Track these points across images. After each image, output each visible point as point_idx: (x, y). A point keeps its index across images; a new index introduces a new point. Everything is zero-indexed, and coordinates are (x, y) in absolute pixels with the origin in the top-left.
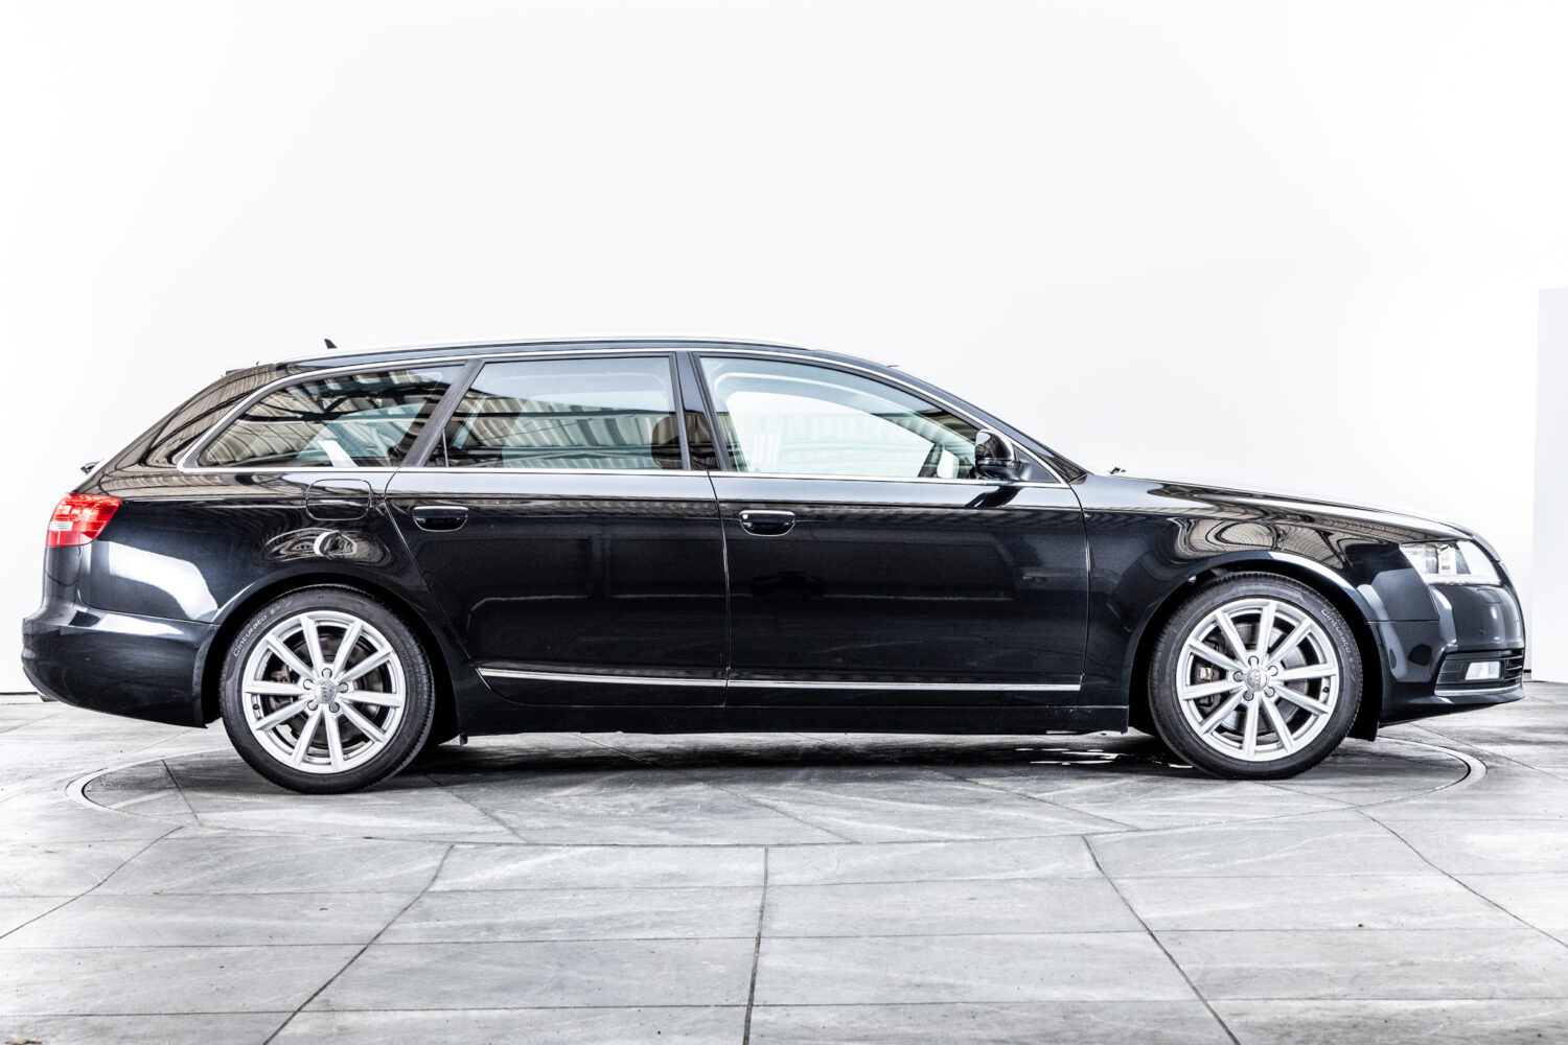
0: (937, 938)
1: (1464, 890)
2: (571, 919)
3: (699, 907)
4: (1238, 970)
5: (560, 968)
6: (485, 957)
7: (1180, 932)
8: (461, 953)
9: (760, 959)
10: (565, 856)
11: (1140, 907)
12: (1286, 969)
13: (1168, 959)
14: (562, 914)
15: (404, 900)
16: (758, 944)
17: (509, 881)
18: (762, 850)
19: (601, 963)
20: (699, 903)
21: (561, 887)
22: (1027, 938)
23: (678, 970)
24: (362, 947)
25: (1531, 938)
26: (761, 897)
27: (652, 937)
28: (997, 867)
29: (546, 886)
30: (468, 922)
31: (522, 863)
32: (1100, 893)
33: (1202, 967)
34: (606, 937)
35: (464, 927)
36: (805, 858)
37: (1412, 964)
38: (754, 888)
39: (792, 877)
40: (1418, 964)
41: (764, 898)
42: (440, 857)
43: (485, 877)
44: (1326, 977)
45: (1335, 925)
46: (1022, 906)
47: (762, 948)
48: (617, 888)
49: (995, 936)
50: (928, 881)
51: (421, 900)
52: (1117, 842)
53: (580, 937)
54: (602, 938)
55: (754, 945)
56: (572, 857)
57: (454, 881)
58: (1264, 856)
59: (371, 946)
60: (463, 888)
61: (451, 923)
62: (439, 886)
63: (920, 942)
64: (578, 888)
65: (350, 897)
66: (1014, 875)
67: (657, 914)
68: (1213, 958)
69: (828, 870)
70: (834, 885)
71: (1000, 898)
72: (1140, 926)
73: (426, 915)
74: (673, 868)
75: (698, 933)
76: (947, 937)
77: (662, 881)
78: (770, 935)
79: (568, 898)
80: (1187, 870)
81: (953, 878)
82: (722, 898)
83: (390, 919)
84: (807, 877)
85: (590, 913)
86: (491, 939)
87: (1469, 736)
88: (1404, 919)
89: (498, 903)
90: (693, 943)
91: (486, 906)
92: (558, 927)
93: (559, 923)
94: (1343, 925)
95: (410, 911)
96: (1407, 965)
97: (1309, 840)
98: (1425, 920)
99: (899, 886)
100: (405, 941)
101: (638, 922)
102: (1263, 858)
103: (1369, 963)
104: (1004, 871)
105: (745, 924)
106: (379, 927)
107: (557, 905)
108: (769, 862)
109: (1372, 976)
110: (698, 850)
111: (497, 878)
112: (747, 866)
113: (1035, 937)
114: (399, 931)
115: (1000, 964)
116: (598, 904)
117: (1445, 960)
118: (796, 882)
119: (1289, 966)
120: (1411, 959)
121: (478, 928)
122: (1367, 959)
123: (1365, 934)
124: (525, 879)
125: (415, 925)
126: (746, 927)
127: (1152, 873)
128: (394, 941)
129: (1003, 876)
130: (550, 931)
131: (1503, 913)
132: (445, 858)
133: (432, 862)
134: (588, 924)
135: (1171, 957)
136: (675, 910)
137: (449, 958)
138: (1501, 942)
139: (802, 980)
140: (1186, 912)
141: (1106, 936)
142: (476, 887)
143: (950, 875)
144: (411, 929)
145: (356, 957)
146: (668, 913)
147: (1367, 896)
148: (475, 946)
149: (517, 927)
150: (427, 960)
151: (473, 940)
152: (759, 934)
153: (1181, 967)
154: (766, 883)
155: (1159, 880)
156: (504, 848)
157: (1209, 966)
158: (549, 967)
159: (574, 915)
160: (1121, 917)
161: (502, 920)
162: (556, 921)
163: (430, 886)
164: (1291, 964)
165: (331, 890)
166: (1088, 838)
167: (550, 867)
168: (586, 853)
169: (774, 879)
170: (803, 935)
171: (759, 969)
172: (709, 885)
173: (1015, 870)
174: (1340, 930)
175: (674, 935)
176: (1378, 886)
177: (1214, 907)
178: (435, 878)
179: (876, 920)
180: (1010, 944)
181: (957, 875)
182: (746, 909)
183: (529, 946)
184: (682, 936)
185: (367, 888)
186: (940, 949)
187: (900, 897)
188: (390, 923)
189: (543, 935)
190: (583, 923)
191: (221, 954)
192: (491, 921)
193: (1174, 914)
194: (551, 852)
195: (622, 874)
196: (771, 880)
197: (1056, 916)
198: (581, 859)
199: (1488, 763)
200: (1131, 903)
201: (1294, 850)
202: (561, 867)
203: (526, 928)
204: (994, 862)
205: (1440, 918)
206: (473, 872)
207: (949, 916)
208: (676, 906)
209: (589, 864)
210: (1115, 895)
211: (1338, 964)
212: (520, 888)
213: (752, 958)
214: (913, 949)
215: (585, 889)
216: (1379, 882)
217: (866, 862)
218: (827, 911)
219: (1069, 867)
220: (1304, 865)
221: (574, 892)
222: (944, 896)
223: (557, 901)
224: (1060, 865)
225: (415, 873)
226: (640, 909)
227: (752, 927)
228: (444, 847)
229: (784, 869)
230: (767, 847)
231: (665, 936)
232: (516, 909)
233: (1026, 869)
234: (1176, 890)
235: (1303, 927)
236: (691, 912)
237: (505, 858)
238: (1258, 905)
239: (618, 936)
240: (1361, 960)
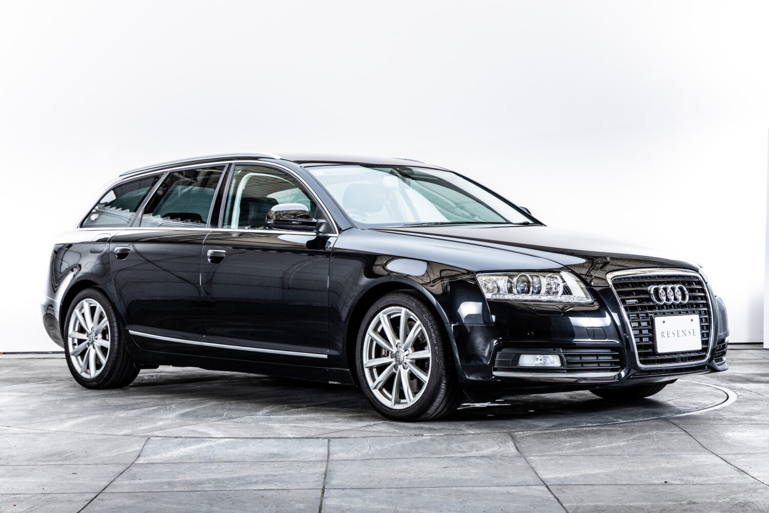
0: (425, 489)
1: (725, 463)
2: (216, 479)
3: (290, 472)
4: (596, 507)
5: (209, 506)
6: (167, 500)
7: (563, 485)
8: (154, 498)
9: (324, 501)
10: (213, 444)
11: (541, 472)
12: (624, 506)
13: (556, 501)
14: (211, 476)
15: (121, 469)
16: (323, 492)
17: (181, 458)
18: (326, 441)
19: (233, 503)
20: (290, 470)
21: (211, 462)
22: (476, 489)
23: (277, 507)
24: (96, 494)
25: (762, 489)
26: (325, 466)
27: (263, 488)
28: (460, 450)
29: (202, 461)
30: (158, 480)
31: (189, 448)
32: (518, 464)
33: (575, 505)
34: (236, 489)
35: (156, 483)
36: (351, 445)
37: (694, 503)
38: (321, 461)
39: (342, 456)
40: (698, 503)
41: (327, 467)
42: (142, 444)
43: (168, 455)
44: (646, 510)
45: (651, 482)
46: (474, 471)
47: (325, 495)
48: (243, 462)
49: (458, 488)
50: (421, 458)
51: (130, 468)
52: (528, 436)
53: (222, 489)
54: (234, 489)
55: (321, 493)
56: (218, 444)
57: (150, 458)
58: (612, 444)
59: (101, 494)
60: (155, 462)
61: (147, 481)
62: (141, 460)
63: (415, 491)
64: (220, 462)
65: (90, 466)
66: (470, 454)
67: (266, 476)
68: (582, 500)
69: (364, 451)
70: (365, 460)
71: (462, 467)
72: (541, 483)
73: (134, 477)
74: (275, 450)
75: (289, 486)
76: (431, 489)
77: (270, 458)
78: (331, 487)
79: (214, 467)
80: (568, 452)
81: (435, 456)
82: (303, 467)
83: (112, 479)
84: (352, 455)
85: (227, 476)
86: (170, 490)
87: (727, 378)
88: (690, 478)
89: (175, 470)
90: (286, 491)
91: (168, 472)
92: (209, 483)
93: (209, 481)
94: (656, 482)
95: (124, 475)
96: (691, 504)
97: (637, 435)
98: (702, 479)
99: (404, 460)
100: (121, 491)
101: (255, 480)
102: (611, 445)
103: (670, 503)
104: (464, 452)
105: (316, 481)
106: (106, 483)
107: (208, 471)
108: (330, 447)
110: (290, 440)
111: (175, 456)
112: (317, 450)
113: (481, 488)
114: (117, 485)
115: (461, 503)
116: (232, 470)
117: (713, 501)
118: (345, 458)
120: (694, 500)
121: (163, 484)
122: (669, 501)
123: (668, 487)
124: (190, 457)
125: (127, 482)
126: (316, 483)
127: (548, 453)
128: (114, 491)
129: (463, 455)
130: (204, 486)
131: (746, 476)
132: (144, 445)
133: (137, 448)
134: (226, 481)
135: (558, 499)
136: (276, 473)
137: (146, 501)
138: (745, 491)
140: (567, 475)
141: (521, 488)
142: (163, 461)
143: (433, 454)
144: (124, 484)
145: (92, 500)
146: (272, 475)
147: (669, 466)
148: (161, 494)
149: (186, 483)
150: (132, 501)
151: (159, 490)
152: (324, 487)
153: (564, 505)
155: (552, 457)
156: (179, 439)
157: (580, 504)
158: (204, 505)
159: (219, 476)
160: (529, 477)
161: (177, 479)
162: (208, 480)
163: (136, 460)
164: (626, 503)
165: (79, 463)
166: (512, 434)
167: (205, 450)
168: (226, 442)
169: (333, 457)
170: (349, 487)
171: (323, 506)
172: (295, 460)
173: (470, 452)
174: (655, 484)
175: (275, 488)
176: (676, 460)
177: (583, 472)
178: (139, 456)
179: (391, 479)
180: (467, 492)
181: (437, 455)
182: (317, 473)
183: (192, 494)
184: (279, 488)
185: (99, 462)
186: (427, 495)
187: (405, 466)
188: (112, 482)
189: (199, 488)
190: (223, 481)
191: (15, 498)
192: (171, 480)
193: (561, 476)
194: (205, 441)
195: (246, 453)
196: (331, 457)
197: (493, 477)
198: (223, 445)
199: (739, 393)
200: (536, 469)
201: (628, 441)
202: (211, 450)
203: (191, 484)
204: (458, 447)
205: (711, 478)
206: (161, 453)
207: (432, 477)
208: (277, 471)
209: (227, 448)
210: (527, 465)
211: (653, 503)
212: (187, 461)
213: (319, 500)
214: (411, 495)
215: (225, 462)
216: (676, 458)
217: (386, 447)
218: (363, 474)
219: (501, 449)
220: (634, 449)
221: (218, 464)
222: (430, 466)
223: (209, 469)
224: (496, 448)
225: (127, 453)
226: (256, 473)
227: (320, 483)
228: (144, 439)
229: (339, 452)
230: (329, 439)
231: (270, 488)
232: (185, 473)
233: (477, 451)
234: (561, 462)
235: (633, 483)
236: (285, 474)
237: (180, 444)
238: (608, 471)
239: (243, 488)
240: (666, 501)
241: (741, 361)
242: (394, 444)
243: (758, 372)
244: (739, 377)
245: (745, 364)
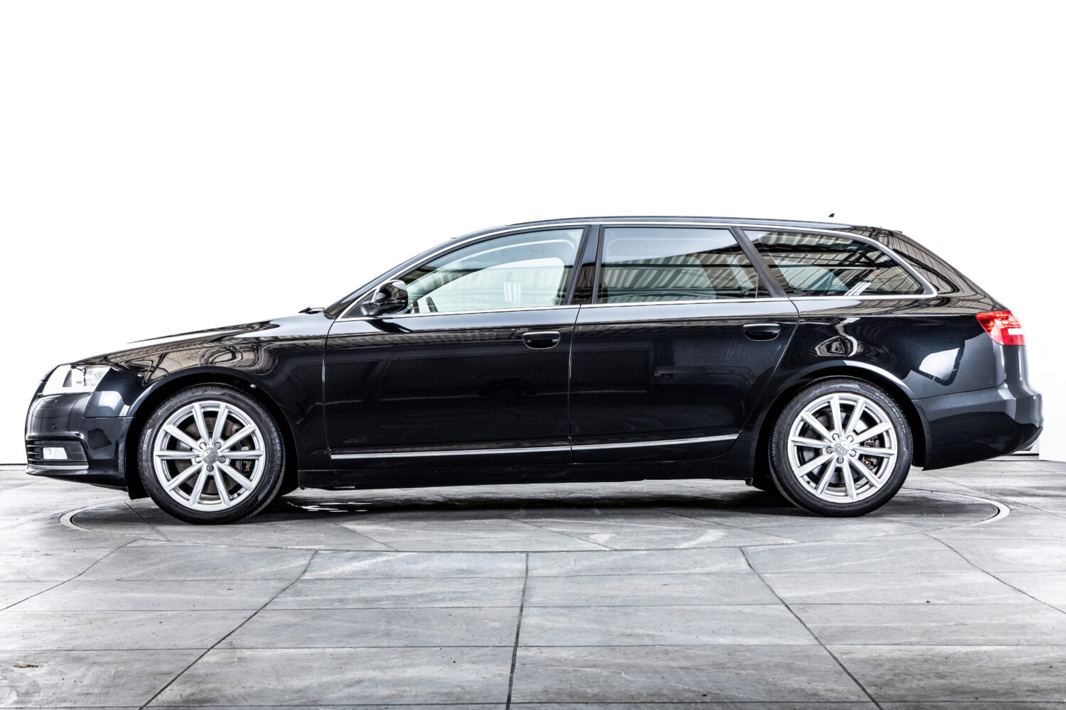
0: (642, 608)
1: (997, 582)
2: (395, 596)
3: (481, 589)
4: (845, 627)
5: (388, 624)
6: (338, 617)
7: (806, 605)
8: (323, 615)
9: (523, 620)
10: (392, 558)
11: (779, 590)
12: (878, 627)
13: (798, 621)
14: (389, 593)
15: (284, 585)
16: (521, 611)
17: (354, 573)
18: (524, 555)
19: (416, 621)
20: (482, 587)
21: (388, 577)
22: (701, 608)
23: (468, 625)
24: (256, 611)
25: (1044, 609)
26: (523, 583)
27: (450, 606)
28: (682, 566)
29: (379, 577)
30: (326, 597)
31: (363, 562)
32: (751, 582)
33: (821, 625)
34: (419, 606)
35: (325, 600)
36: (553, 560)
37: (963, 624)
38: (519, 578)
39: (544, 572)
40: (967, 625)
41: (525, 584)
42: (309, 558)
43: (339, 571)
44: (906, 632)
45: (911, 602)
46: (699, 589)
47: (524, 613)
48: (428, 578)
49: (681, 607)
50: (636, 574)
51: (295, 584)
52: (763, 552)
53: (402, 606)
54: (416, 606)
55: (519, 611)
56: (397, 558)
57: (318, 573)
58: (862, 560)
59: (261, 611)
60: (323, 578)
61: (315, 597)
62: (307, 576)
63: (630, 610)
64: (400, 578)
65: (248, 582)
66: (694, 571)
67: (453, 593)
68: (829, 620)
69: (569, 567)
70: (570, 577)
71: (684, 584)
72: (779, 601)
73: (299, 593)
74: (464, 566)
75: (481, 604)
76: (649, 607)
77: (457, 573)
78: (530, 605)
79: (393, 583)
80: (810, 569)
82: (497, 583)
83: (275, 595)
84: (554, 572)
85: (409, 592)
86: (342, 607)
88: (957, 598)
89: (347, 586)
90: (477, 609)
91: (339, 588)
92: (387, 600)
93: (387, 598)
94: (916, 601)
95: (287, 591)
96: (960, 625)
97: (892, 551)
98: (971, 599)
99: (616, 577)
100: (284, 608)
101: (441, 597)
102: (861, 562)
103: (934, 624)
104: (687, 568)
105: (513, 599)
106: (266, 600)
107: (386, 588)
108: (529, 563)
109: (935, 631)
110: (481, 554)
111: (347, 572)
112: (514, 565)
113: (708, 607)
114: (280, 602)
115: (685, 623)
116: (414, 587)
117: (987, 622)
118: (547, 575)
119: (879, 625)
120: (962, 621)
121: (333, 600)
122: (932, 622)
123: (930, 607)
124: (365, 572)
125: (291, 599)
126: (513, 601)
127: (786, 570)
128: (277, 608)
129: (686, 572)
130: (382, 603)
131: (1024, 595)
133: (303, 562)
134: (407, 599)
135: (800, 619)
136: (466, 590)
137: (314, 618)
138: (1023, 612)
139: (551, 631)
140: (811, 594)
141: (756, 607)
142: (332, 577)
143: (651, 571)
144: (288, 601)
145: (251, 618)
146: (461, 592)
147: (931, 584)
148: (331, 611)
149: (360, 600)
150: (298, 619)
151: (330, 607)
152: (522, 605)
153: (807, 625)
154: (527, 575)
155: (791, 574)
156: (351, 553)
157: (825, 625)
158: (380, 623)
159: (399, 593)
160: (765, 596)
161: (349, 596)
162: (386, 596)
163: (301, 576)
164: (881, 624)
165: (235, 578)
166: (743, 548)
167: (382, 564)
168: (406, 556)
169: (533, 573)
170: (551, 605)
171: (521, 625)
172: (489, 576)
173: (694, 568)
174: (915, 604)
175: (464, 605)
176: (940, 579)
177: (829, 590)
178: (305, 571)
179: (601, 597)
180: (692, 611)
181: (655, 571)
182: (514, 590)
183: (368, 611)
184: (470, 606)
185: (259, 577)
186: (644, 614)
187: (617, 584)
188: (273, 599)
189: (376, 605)
190: (404, 598)
191: (161, 615)
192: (342, 596)
193: (801, 594)
194: (382, 555)
195: (430, 569)
196: (530, 573)
197: (723, 595)
198: (403, 560)
199: (1012, 507)
200: (772, 587)
201: (882, 557)
202: (389, 565)
203: (366, 600)
204: (680, 563)
205: (981, 598)
206: (330, 567)
207: (650, 595)
208: (467, 588)
209: (408, 563)
210: (762, 583)
211: (913, 624)
212: (361, 577)
213: (517, 619)
214: (625, 614)
215: (405, 578)
216: (939, 576)
217: (594, 562)
218: (568, 591)
219: (731, 566)
220: (889, 566)
221: (397, 580)
222: (646, 583)
223: (386, 585)
224: (724, 565)
225: (291, 568)
226: (441, 590)
227: (517, 600)
228: (311, 552)
229: (539, 567)
230: (527, 553)
231: (459, 606)
232: (359, 590)
233: (702, 567)
234: (803, 580)
235: (889, 602)
236: (477, 591)
237: (352, 559)
238: (858, 589)
239: (427, 606)
240: (929, 622)
241: (1012, 474)
242: (604, 560)
243: (1034, 485)
244: (1012, 490)
245: (1018, 476)
